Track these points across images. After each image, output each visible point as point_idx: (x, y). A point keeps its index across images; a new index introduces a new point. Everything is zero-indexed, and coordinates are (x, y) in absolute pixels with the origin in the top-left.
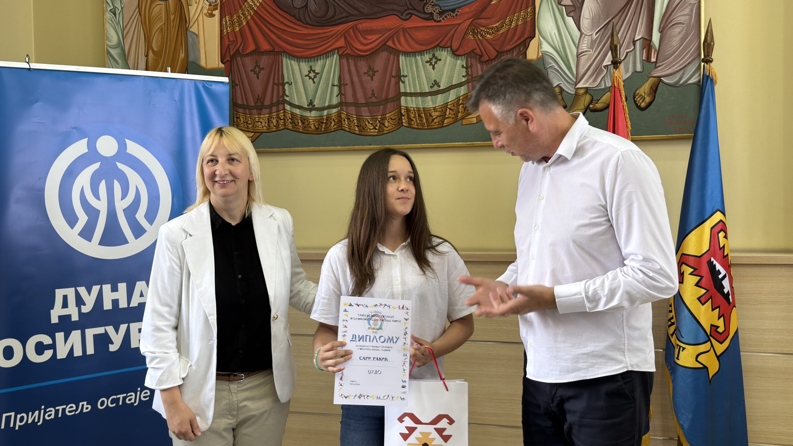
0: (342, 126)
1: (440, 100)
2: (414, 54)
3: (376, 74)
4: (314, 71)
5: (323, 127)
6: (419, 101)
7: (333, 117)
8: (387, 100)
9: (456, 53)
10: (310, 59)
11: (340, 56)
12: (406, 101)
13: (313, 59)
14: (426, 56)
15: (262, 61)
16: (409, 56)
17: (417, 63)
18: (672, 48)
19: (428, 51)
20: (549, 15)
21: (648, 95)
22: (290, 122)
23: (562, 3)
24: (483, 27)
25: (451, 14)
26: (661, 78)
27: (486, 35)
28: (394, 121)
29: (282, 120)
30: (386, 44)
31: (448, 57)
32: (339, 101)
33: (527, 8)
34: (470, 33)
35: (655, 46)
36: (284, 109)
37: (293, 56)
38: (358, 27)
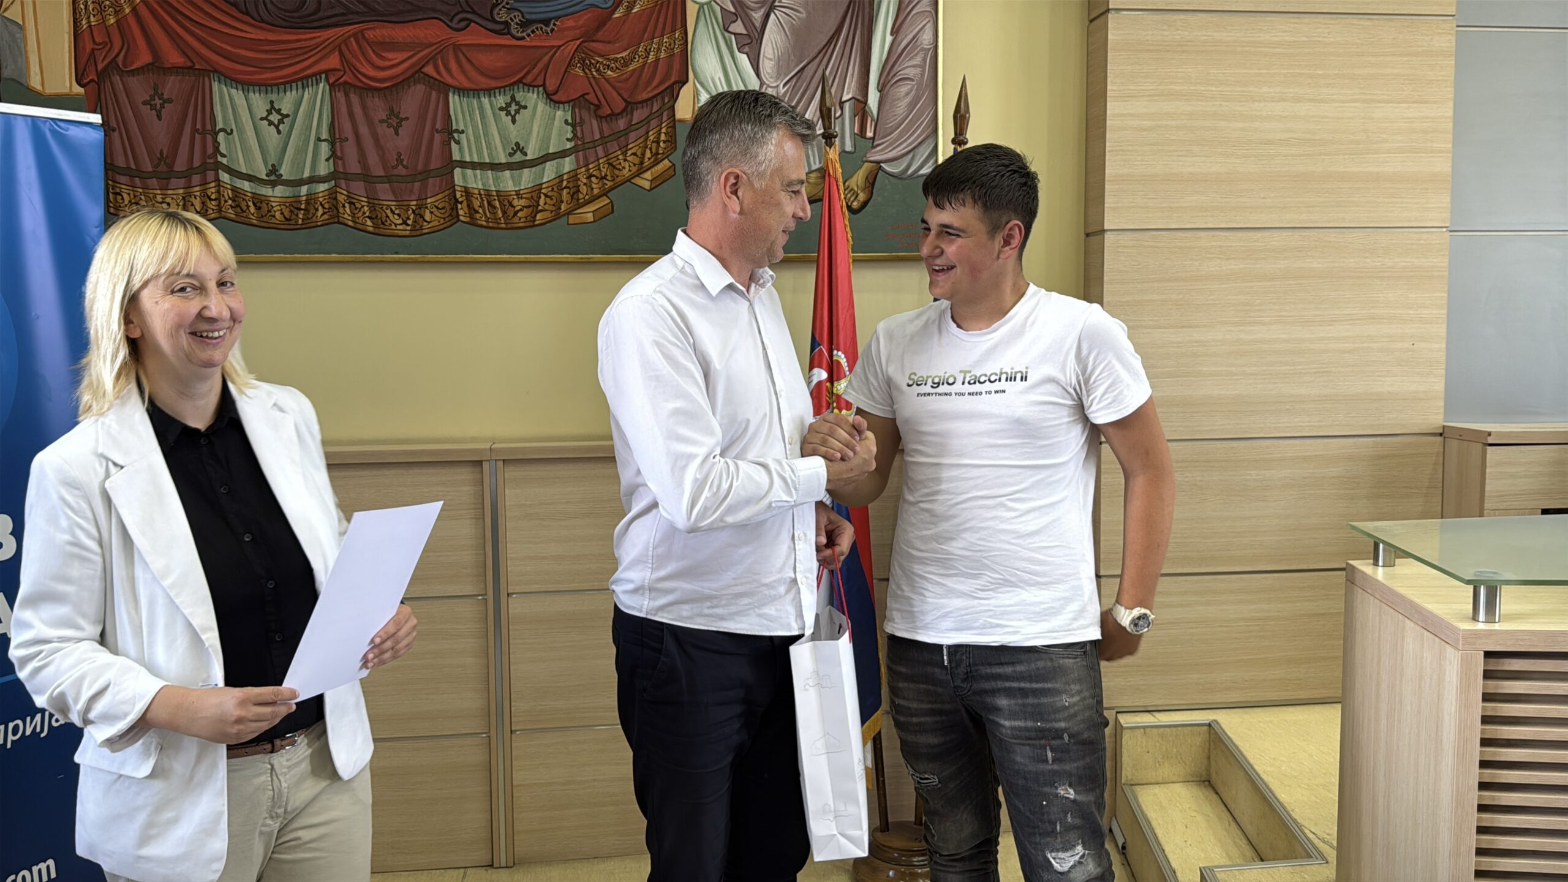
0: (338, 216)
1: (527, 178)
2: (476, 92)
3: (403, 123)
4: (279, 111)
5: (301, 216)
6: (488, 178)
7: (321, 199)
8: (427, 173)
9: (552, 97)
10: (269, 88)
11: (331, 86)
12: (464, 176)
13: (275, 89)
14: (498, 97)
15: (169, 86)
16: (466, 95)
17: (483, 111)
18: (895, 118)
19: (502, 90)
20: (709, 47)
21: (863, 190)
22: (230, 206)
23: (730, 29)
24: (601, 56)
25: (541, 28)
26: (882, 165)
27: (606, 71)
28: (443, 211)
29: (213, 200)
30: (424, 70)
31: (540, 103)
32: (332, 170)
33: (674, 31)
34: (578, 65)
35: (872, 113)
36: (217, 180)
37: (232, 80)
38: (366, 35)
